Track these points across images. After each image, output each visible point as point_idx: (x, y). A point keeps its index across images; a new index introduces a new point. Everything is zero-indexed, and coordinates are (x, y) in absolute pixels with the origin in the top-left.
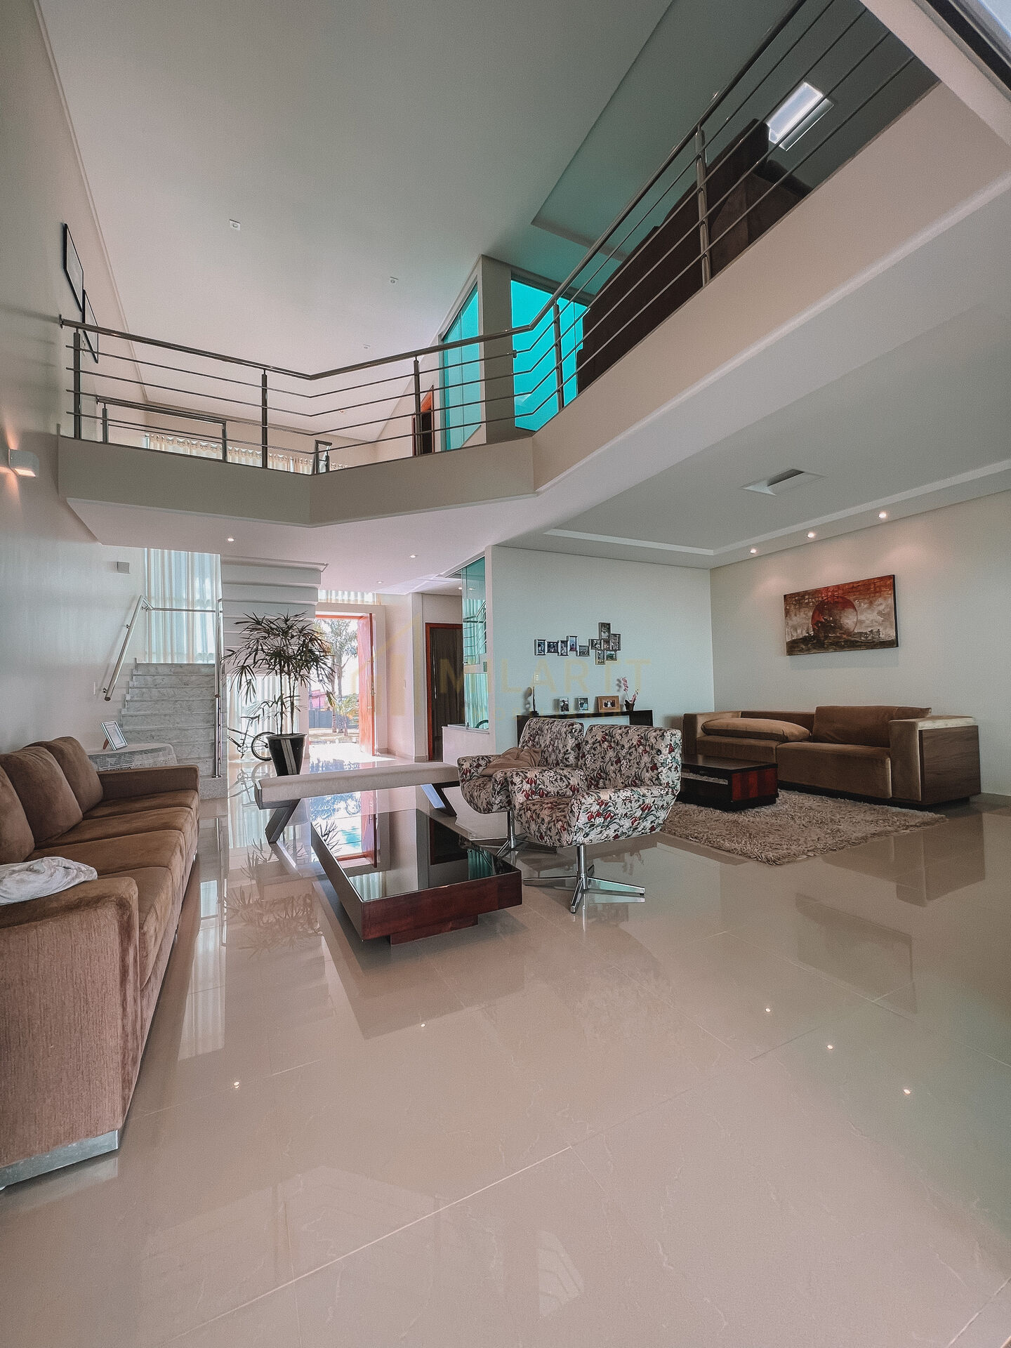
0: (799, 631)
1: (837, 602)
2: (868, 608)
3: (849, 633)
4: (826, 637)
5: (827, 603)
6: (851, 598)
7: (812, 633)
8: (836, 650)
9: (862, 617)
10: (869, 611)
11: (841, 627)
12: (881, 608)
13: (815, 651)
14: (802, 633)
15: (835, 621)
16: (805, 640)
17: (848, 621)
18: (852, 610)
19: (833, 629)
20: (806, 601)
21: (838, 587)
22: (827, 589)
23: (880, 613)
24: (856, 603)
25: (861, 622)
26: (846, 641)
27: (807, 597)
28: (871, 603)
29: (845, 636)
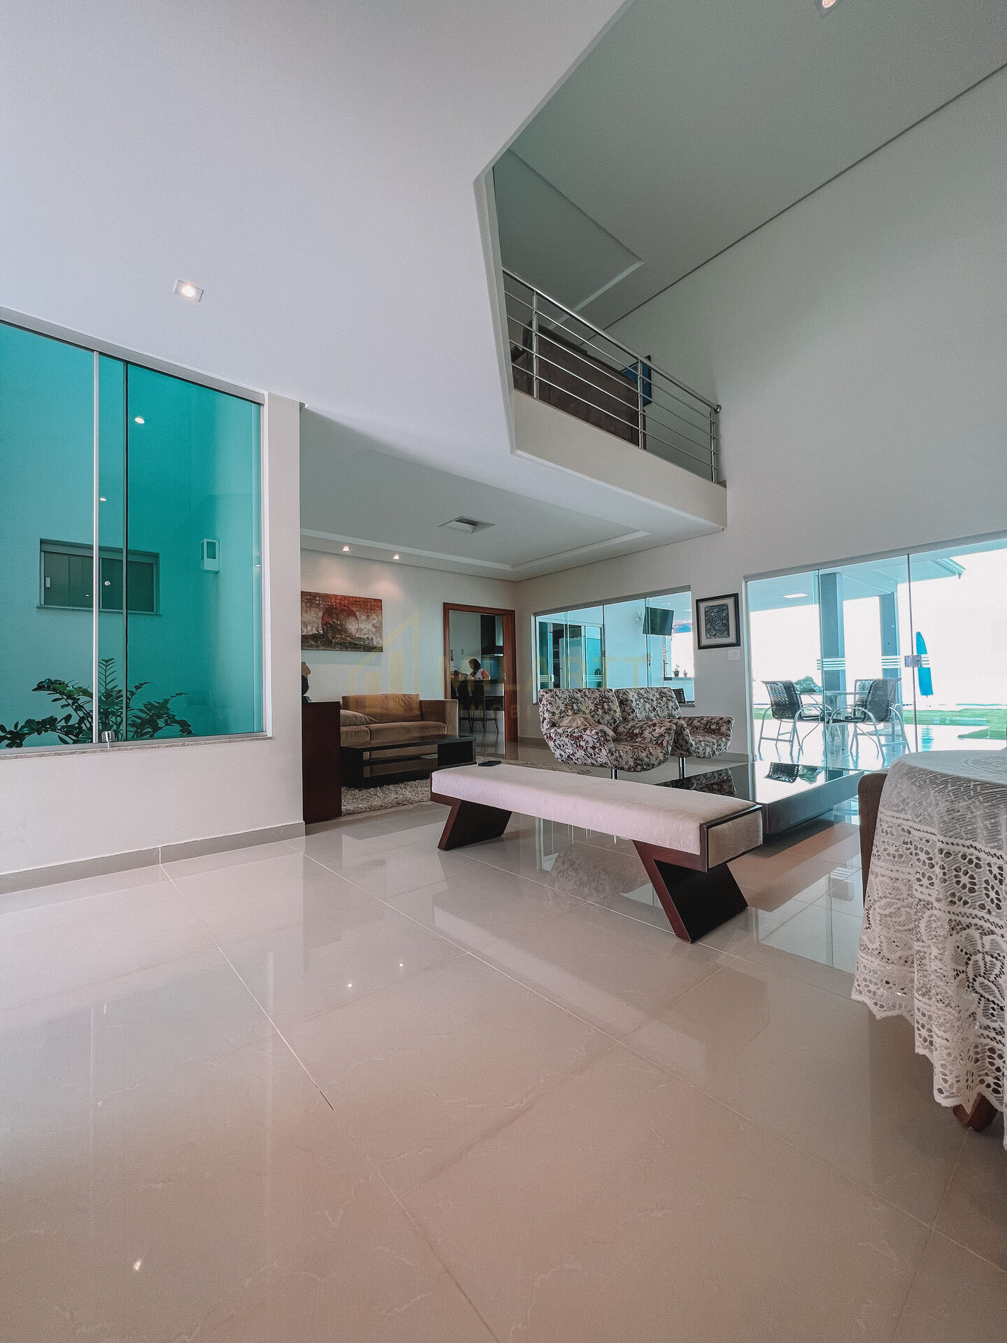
0: (309, 628)
1: (344, 610)
2: (366, 620)
3: (350, 635)
4: (333, 638)
5: (336, 608)
6: (354, 609)
7: (321, 632)
8: (341, 650)
9: (361, 626)
10: (367, 622)
11: (346, 631)
12: (375, 622)
13: (323, 648)
14: (311, 630)
15: (341, 625)
16: (315, 637)
17: (352, 627)
18: (354, 618)
19: (340, 631)
20: (317, 602)
21: (345, 598)
22: (336, 596)
23: (373, 625)
24: (358, 614)
25: (359, 630)
26: (350, 643)
27: (318, 598)
28: (368, 617)
29: (349, 639)
